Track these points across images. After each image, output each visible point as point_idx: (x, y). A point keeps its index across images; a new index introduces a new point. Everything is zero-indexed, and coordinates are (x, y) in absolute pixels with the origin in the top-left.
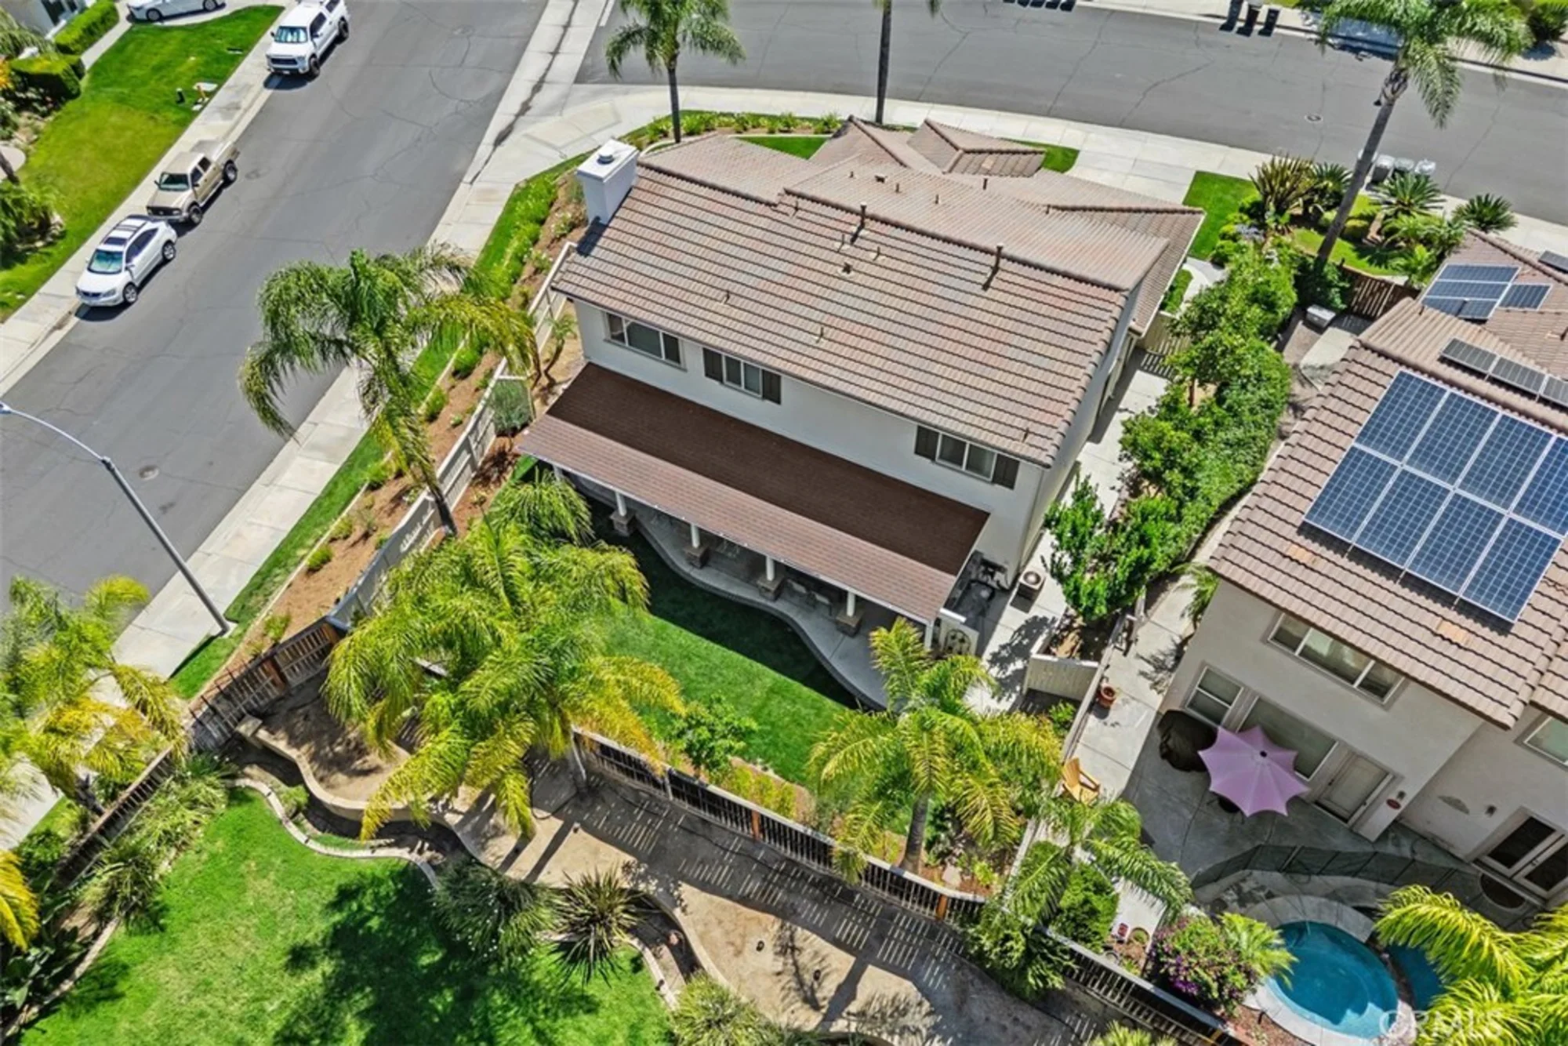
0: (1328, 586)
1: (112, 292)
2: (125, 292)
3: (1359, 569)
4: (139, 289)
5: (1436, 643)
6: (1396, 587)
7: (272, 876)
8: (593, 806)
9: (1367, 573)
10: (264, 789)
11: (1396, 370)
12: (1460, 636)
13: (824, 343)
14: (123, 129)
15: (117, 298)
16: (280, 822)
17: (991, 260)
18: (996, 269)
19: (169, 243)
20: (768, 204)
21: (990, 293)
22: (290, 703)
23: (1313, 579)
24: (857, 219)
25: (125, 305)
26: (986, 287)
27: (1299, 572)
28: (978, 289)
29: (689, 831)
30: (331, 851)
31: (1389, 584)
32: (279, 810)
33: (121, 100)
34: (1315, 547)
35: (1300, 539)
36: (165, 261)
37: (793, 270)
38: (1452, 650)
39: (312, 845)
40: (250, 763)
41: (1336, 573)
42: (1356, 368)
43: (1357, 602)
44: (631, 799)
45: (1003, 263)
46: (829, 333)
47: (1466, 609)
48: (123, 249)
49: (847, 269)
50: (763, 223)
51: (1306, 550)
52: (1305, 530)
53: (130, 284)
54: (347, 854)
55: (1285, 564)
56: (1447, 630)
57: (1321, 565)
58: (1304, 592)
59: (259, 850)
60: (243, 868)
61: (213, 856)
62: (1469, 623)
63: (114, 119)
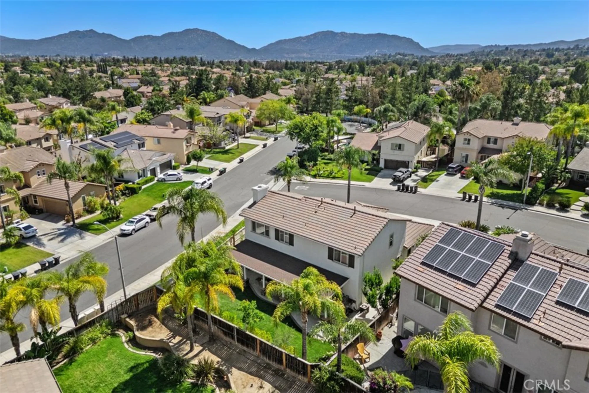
0: (427, 276)
1: (128, 230)
2: (132, 231)
3: (436, 272)
4: (136, 232)
5: (455, 289)
6: (445, 277)
7: (115, 354)
8: (213, 344)
9: (438, 273)
10: (122, 335)
11: (449, 228)
12: (461, 288)
13: (306, 227)
14: (146, 200)
15: (130, 231)
16: (123, 343)
17: (353, 211)
18: (354, 213)
19: (147, 222)
20: (299, 199)
21: (352, 218)
22: (137, 313)
23: (423, 275)
24: (320, 203)
25: (131, 234)
26: (351, 217)
27: (419, 273)
28: (349, 217)
29: (239, 353)
30: (134, 351)
31: (444, 276)
32: (124, 339)
33: (148, 195)
34: (425, 267)
35: (421, 266)
36: (145, 227)
37: (302, 212)
38: (459, 291)
39: (130, 349)
40: (121, 329)
41: (430, 273)
42: (440, 228)
43: (434, 280)
44: (225, 343)
45: (356, 212)
46: (307, 225)
47: (464, 281)
48: (136, 221)
49: (316, 212)
50: (297, 203)
51: (422, 268)
52: (423, 263)
53: (134, 229)
54: (138, 352)
55: (416, 271)
56: (458, 286)
57: (425, 272)
58: (420, 278)
59: (114, 348)
60: (108, 351)
61: (102, 348)
62: (465, 285)
63: (145, 198)
